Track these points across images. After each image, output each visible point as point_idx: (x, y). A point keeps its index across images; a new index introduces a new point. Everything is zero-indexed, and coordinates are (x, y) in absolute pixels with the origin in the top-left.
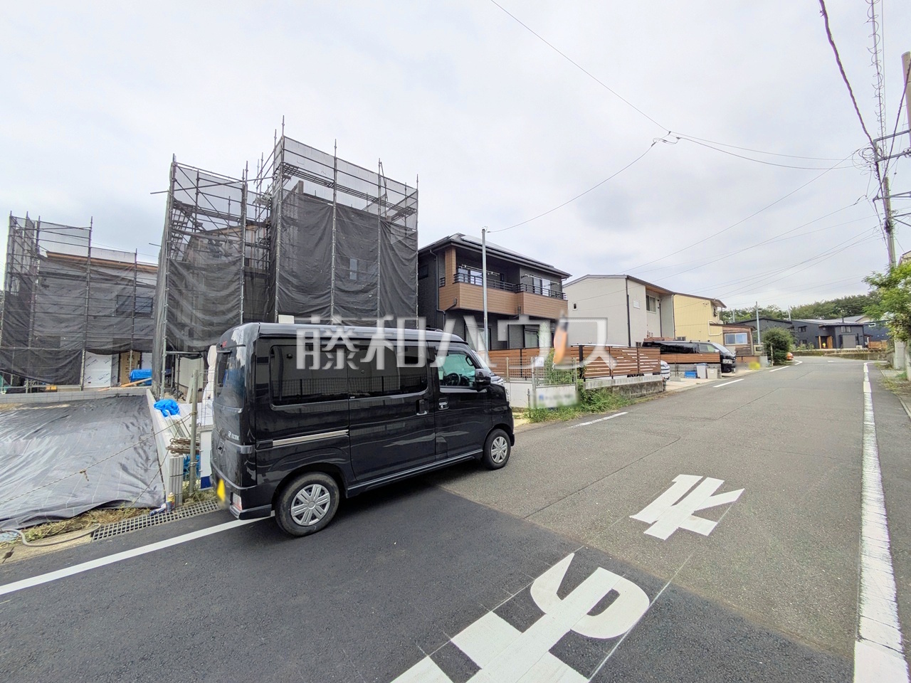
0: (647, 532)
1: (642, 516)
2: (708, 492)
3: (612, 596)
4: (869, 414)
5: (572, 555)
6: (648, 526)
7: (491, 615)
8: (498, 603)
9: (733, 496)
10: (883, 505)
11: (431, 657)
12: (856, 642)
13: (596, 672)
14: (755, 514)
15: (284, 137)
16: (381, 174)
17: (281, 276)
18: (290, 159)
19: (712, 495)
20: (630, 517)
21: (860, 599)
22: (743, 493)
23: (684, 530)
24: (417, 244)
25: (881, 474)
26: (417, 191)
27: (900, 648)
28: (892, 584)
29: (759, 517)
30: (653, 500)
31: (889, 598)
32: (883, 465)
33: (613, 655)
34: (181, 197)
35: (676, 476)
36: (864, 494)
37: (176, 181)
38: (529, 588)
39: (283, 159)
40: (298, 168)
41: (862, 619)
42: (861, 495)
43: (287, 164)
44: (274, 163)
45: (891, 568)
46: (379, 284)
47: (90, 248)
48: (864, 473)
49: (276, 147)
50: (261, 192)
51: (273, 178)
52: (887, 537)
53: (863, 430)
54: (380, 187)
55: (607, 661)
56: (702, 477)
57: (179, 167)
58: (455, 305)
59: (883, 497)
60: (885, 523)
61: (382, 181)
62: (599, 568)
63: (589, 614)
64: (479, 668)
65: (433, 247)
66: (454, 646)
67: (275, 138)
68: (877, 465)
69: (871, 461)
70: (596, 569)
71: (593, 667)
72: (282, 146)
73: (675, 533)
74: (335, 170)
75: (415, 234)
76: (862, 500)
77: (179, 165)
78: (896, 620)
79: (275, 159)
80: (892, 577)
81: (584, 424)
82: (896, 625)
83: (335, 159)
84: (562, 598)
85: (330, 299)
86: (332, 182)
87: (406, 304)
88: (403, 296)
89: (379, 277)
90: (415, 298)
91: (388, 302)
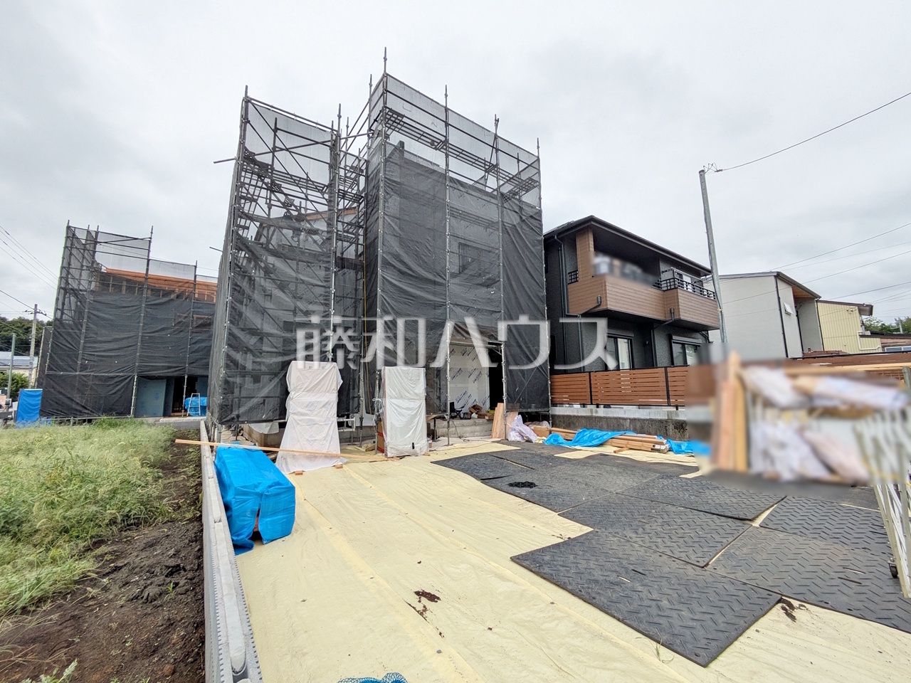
15: (386, 75)
16: (498, 134)
17: (384, 260)
18: (394, 103)
24: (541, 225)
26: (538, 160)
37: (249, 122)
39: (385, 103)
40: (404, 116)
43: (391, 110)
44: (369, 115)
46: (501, 276)
47: (148, 260)
49: (371, 96)
51: (368, 136)
57: (253, 104)
58: (599, 305)
61: (499, 143)
65: (559, 232)
67: (371, 85)
72: (385, 86)
74: (447, 124)
75: (540, 213)
77: (253, 101)
79: (371, 111)
83: (447, 110)
85: (445, 295)
86: (443, 139)
87: (534, 304)
88: (530, 294)
89: (501, 268)
90: (543, 296)
91: (513, 301)
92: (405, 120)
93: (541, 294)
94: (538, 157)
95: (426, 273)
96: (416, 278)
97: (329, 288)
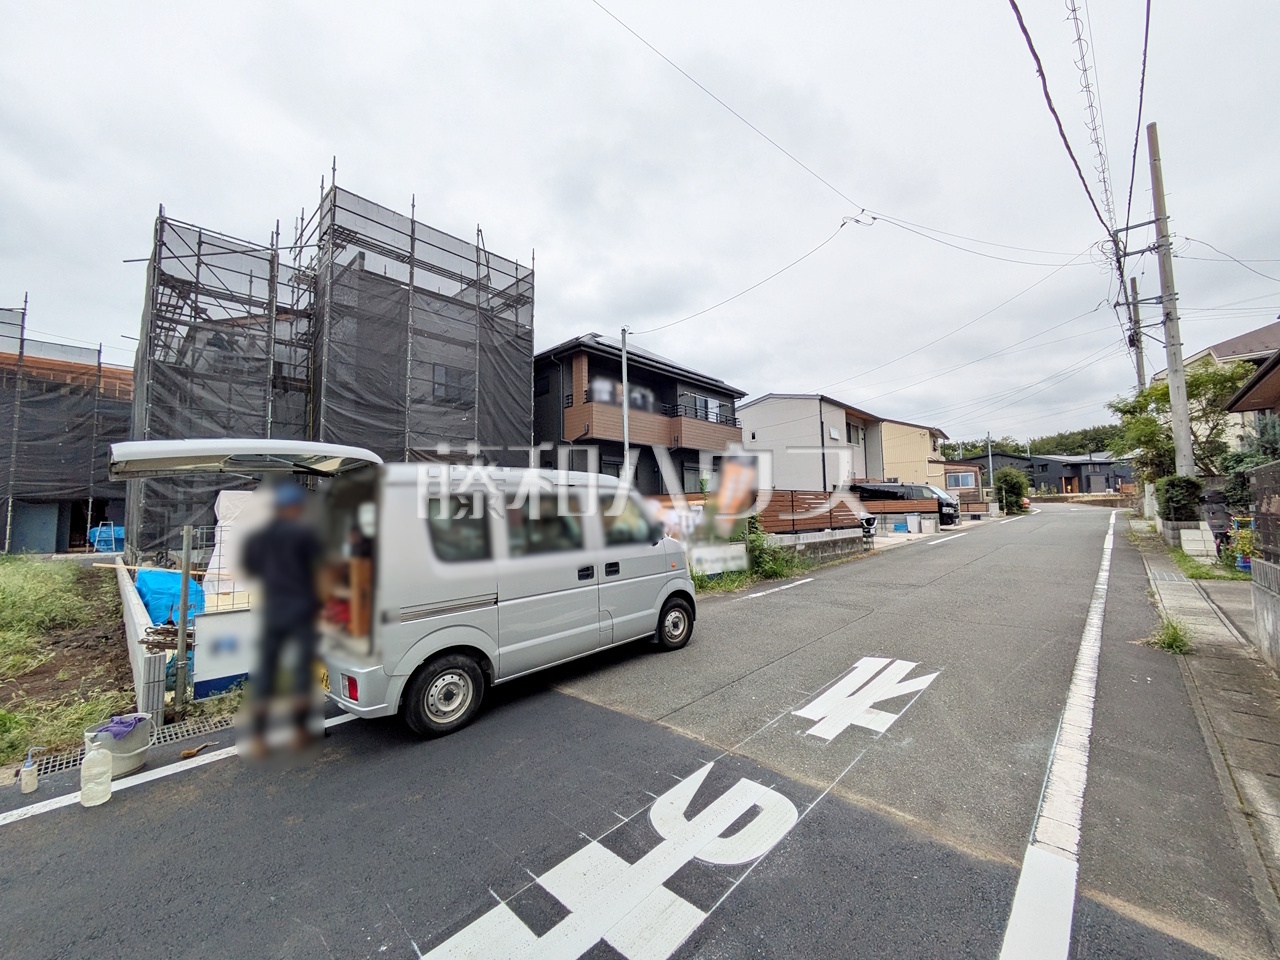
0: (811, 731)
1: (805, 712)
2: (895, 678)
3: (753, 813)
4: (1104, 575)
5: (710, 765)
6: (812, 723)
7: (595, 847)
8: (604, 831)
9: (923, 683)
10: (1093, 685)
11: (507, 904)
12: (1029, 845)
13: (718, 904)
14: (945, 702)
15: (335, 188)
16: (481, 246)
17: (328, 387)
18: (343, 219)
19: (900, 682)
20: (793, 713)
21: (1044, 796)
22: (937, 678)
23: (857, 726)
24: (532, 346)
25: (1101, 648)
26: (533, 273)
27: (1075, 849)
28: (1084, 776)
29: (949, 706)
30: (825, 690)
31: (1076, 793)
32: (1104, 638)
33: (742, 883)
34: (170, 267)
35: (859, 659)
36: (1075, 672)
37: (165, 244)
38: (649, 809)
39: (333, 219)
40: (356, 233)
41: (1041, 819)
42: (1072, 674)
43: (340, 227)
44: (320, 224)
45: (1087, 759)
46: (477, 402)
47: (22, 340)
48: (1081, 647)
49: (323, 201)
50: (300, 266)
51: (319, 246)
52: (1090, 722)
53: (1092, 593)
54: (478, 264)
55: (734, 890)
56: (888, 660)
57: (169, 224)
58: (586, 434)
59: (1096, 675)
60: (1092, 706)
61: (482, 256)
62: (744, 781)
63: (720, 836)
64: (569, 912)
65: (556, 351)
66: (540, 888)
67: (322, 188)
68: (1099, 638)
69: (1093, 633)
70: (739, 780)
71: (715, 899)
72: (333, 199)
73: (846, 731)
74: (413, 239)
75: (530, 333)
76: (1071, 680)
77: (169, 221)
78: (1078, 817)
79: (322, 218)
80: (1085, 769)
81: (754, 595)
82: (1077, 824)
83: (413, 222)
84: (689, 820)
85: (404, 423)
86: (408, 255)
87: (517, 429)
88: (513, 421)
89: (477, 393)
90: (530, 422)
91: (491, 428)
92: (358, 235)
93: (527, 420)
94: (533, 271)
95: (378, 400)
96: (367, 406)
97: (265, 417)
